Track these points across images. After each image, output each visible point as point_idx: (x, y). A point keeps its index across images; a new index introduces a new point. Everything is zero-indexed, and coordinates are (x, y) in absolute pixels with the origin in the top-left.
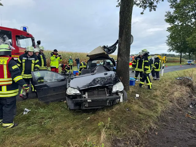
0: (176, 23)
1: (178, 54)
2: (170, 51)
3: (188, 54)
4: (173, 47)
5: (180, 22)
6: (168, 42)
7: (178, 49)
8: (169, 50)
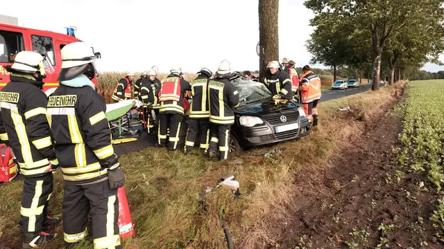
0: (325, 10)
1: (329, 68)
2: (315, 62)
3: (346, 67)
4: (319, 55)
5: (332, 7)
6: (309, 45)
7: (329, 58)
8: (312, 60)
